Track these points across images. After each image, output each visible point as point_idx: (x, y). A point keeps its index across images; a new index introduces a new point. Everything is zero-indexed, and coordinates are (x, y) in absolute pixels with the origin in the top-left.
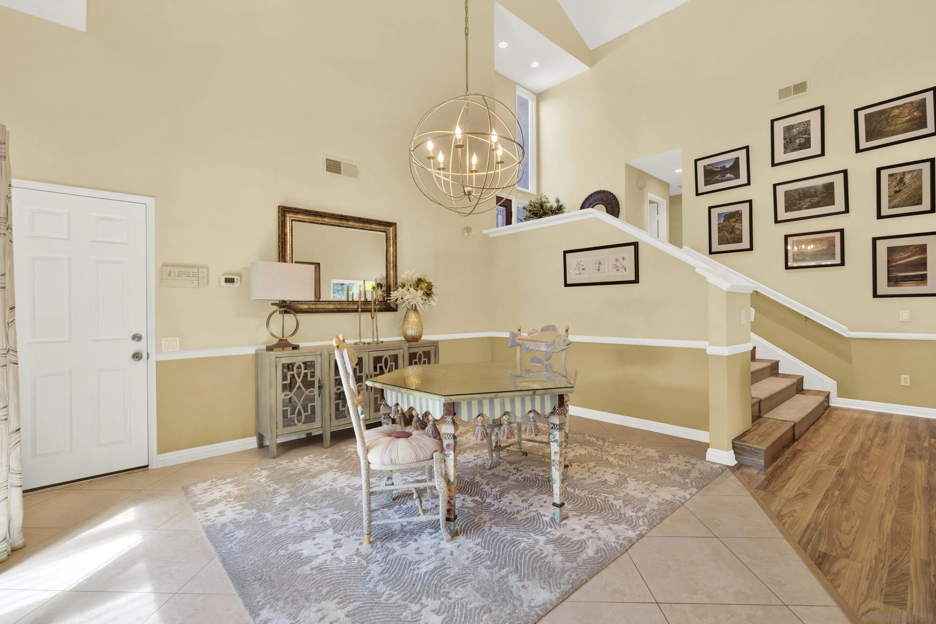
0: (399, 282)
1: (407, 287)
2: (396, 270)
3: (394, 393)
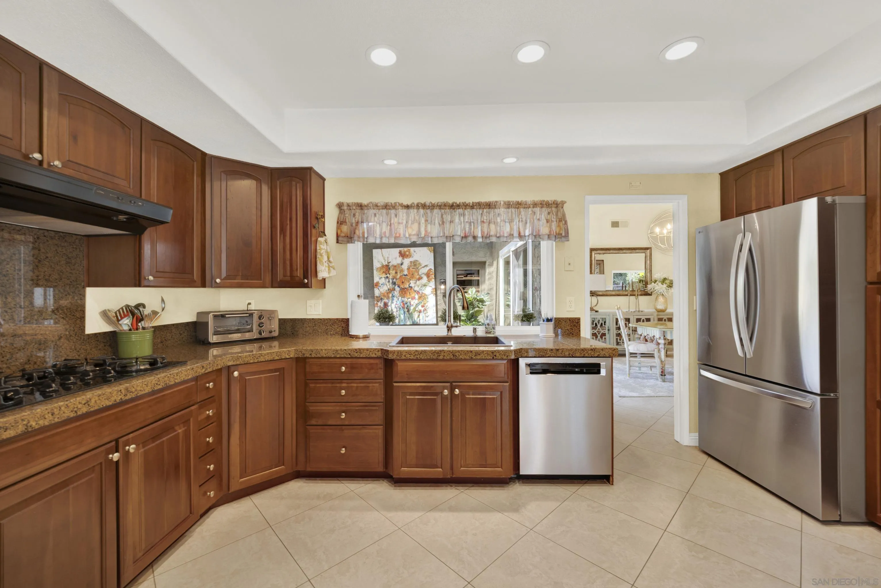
0: (653, 280)
1: (657, 282)
2: (651, 273)
3: (641, 328)
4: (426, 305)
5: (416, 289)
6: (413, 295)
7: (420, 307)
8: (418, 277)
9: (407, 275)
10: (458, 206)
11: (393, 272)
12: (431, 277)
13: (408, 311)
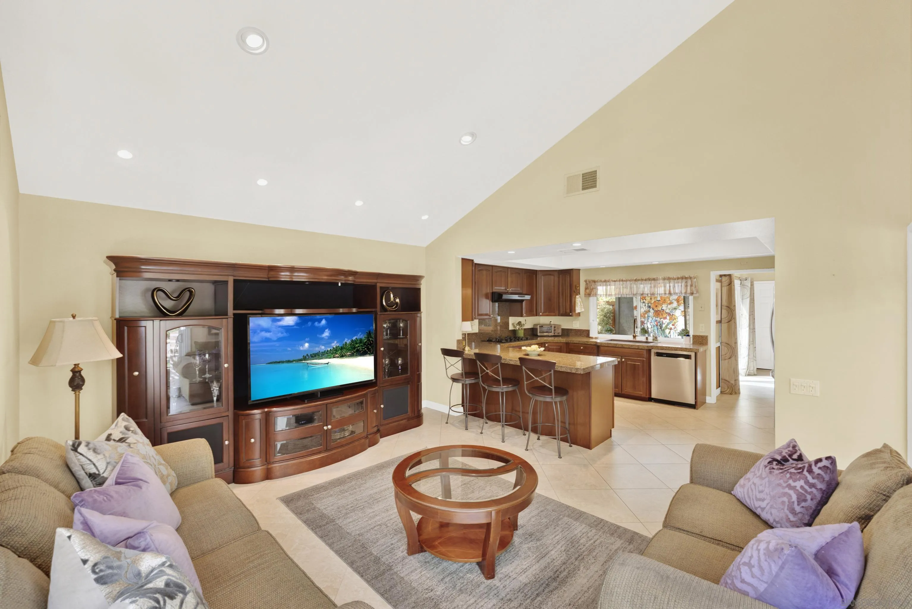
4: (676, 324)
5: (668, 311)
6: (665, 316)
7: (671, 326)
8: (669, 302)
9: (660, 301)
10: (639, 280)
11: (648, 299)
12: (680, 302)
13: (661, 328)
